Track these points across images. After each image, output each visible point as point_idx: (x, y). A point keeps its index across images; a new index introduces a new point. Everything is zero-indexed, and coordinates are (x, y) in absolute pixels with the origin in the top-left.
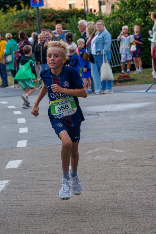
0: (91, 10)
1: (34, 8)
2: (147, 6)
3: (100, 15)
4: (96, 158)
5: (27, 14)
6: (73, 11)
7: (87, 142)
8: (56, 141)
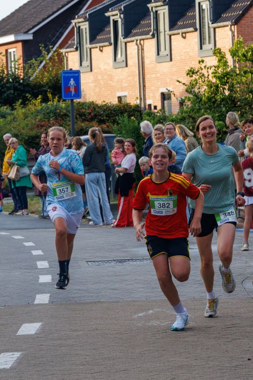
0: (150, 105)
1: (67, 100)
2: (231, 104)
3: (162, 114)
4: (150, 324)
5: (56, 109)
6: (124, 107)
7: (137, 299)
8: (92, 296)
